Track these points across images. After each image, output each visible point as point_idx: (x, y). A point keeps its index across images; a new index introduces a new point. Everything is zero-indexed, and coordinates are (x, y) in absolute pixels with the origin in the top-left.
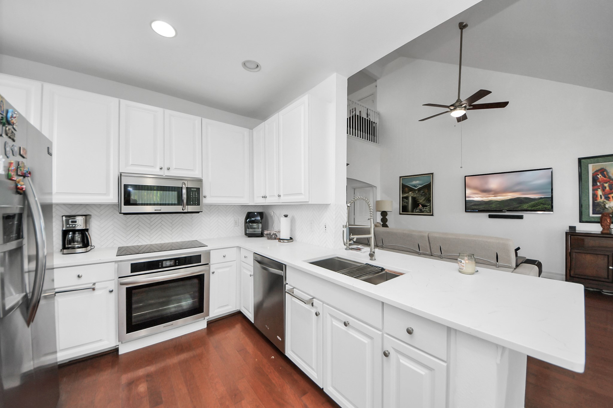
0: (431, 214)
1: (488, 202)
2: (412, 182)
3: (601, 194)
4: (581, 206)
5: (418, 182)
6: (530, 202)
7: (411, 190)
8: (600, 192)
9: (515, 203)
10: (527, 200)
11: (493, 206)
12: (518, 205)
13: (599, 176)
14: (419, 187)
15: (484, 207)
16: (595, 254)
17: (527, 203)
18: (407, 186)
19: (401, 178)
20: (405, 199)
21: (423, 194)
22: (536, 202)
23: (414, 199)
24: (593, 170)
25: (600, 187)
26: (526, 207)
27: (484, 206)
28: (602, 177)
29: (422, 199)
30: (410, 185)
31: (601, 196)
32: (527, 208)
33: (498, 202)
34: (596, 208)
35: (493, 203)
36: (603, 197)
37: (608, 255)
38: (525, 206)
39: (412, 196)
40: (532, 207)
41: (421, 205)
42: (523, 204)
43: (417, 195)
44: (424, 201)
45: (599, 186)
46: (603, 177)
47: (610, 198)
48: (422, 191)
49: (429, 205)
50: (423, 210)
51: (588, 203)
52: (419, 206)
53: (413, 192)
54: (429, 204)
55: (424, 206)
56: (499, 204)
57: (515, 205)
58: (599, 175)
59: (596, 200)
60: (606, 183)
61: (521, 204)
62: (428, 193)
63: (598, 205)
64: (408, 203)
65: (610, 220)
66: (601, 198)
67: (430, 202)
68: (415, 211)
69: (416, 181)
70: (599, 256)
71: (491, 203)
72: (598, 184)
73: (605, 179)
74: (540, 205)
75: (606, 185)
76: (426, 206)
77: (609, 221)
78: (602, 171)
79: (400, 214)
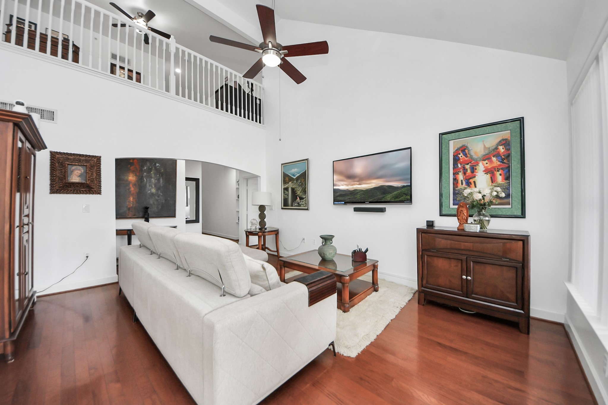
0: (307, 208)
1: (353, 191)
2: (291, 170)
3: (463, 179)
4: (441, 195)
5: (296, 170)
6: (393, 192)
7: (291, 179)
8: (461, 177)
9: (378, 193)
10: (390, 190)
11: (358, 197)
12: (382, 196)
13: (460, 156)
14: (297, 176)
15: (349, 199)
16: (448, 258)
17: (390, 193)
18: (287, 174)
19: (283, 165)
20: (286, 189)
21: (300, 184)
22: (399, 191)
23: (293, 189)
24: (454, 148)
25: (461, 170)
26: (389, 199)
27: (349, 197)
28: (463, 156)
29: (299, 190)
30: (289, 174)
31: (462, 181)
32: (391, 199)
33: (363, 192)
34: (457, 197)
35: (357, 192)
36: (464, 183)
37: (461, 260)
38: (389, 197)
39: (292, 187)
40: (395, 199)
41: (299, 197)
42: (386, 195)
43: (295, 185)
44: (301, 193)
45: (461, 168)
46: (465, 157)
47: (471, 184)
48: (299, 181)
49: (305, 198)
50: (301, 203)
51: (448, 191)
52: (297, 198)
53: (292, 183)
54: (305, 196)
55: (301, 198)
56: (363, 194)
57: (379, 196)
58: (460, 154)
59: (457, 187)
60: (468, 164)
61: (385, 194)
62: (304, 183)
63: (458, 194)
64: (288, 195)
65: (467, 212)
66: (462, 184)
67: (306, 193)
68: (294, 205)
69: (294, 169)
70: (452, 260)
71: (356, 194)
72: (459, 166)
73: (466, 159)
74: (402, 196)
75: (468, 167)
76: (303, 199)
77: (465, 214)
78: (463, 149)
79: (282, 209)
